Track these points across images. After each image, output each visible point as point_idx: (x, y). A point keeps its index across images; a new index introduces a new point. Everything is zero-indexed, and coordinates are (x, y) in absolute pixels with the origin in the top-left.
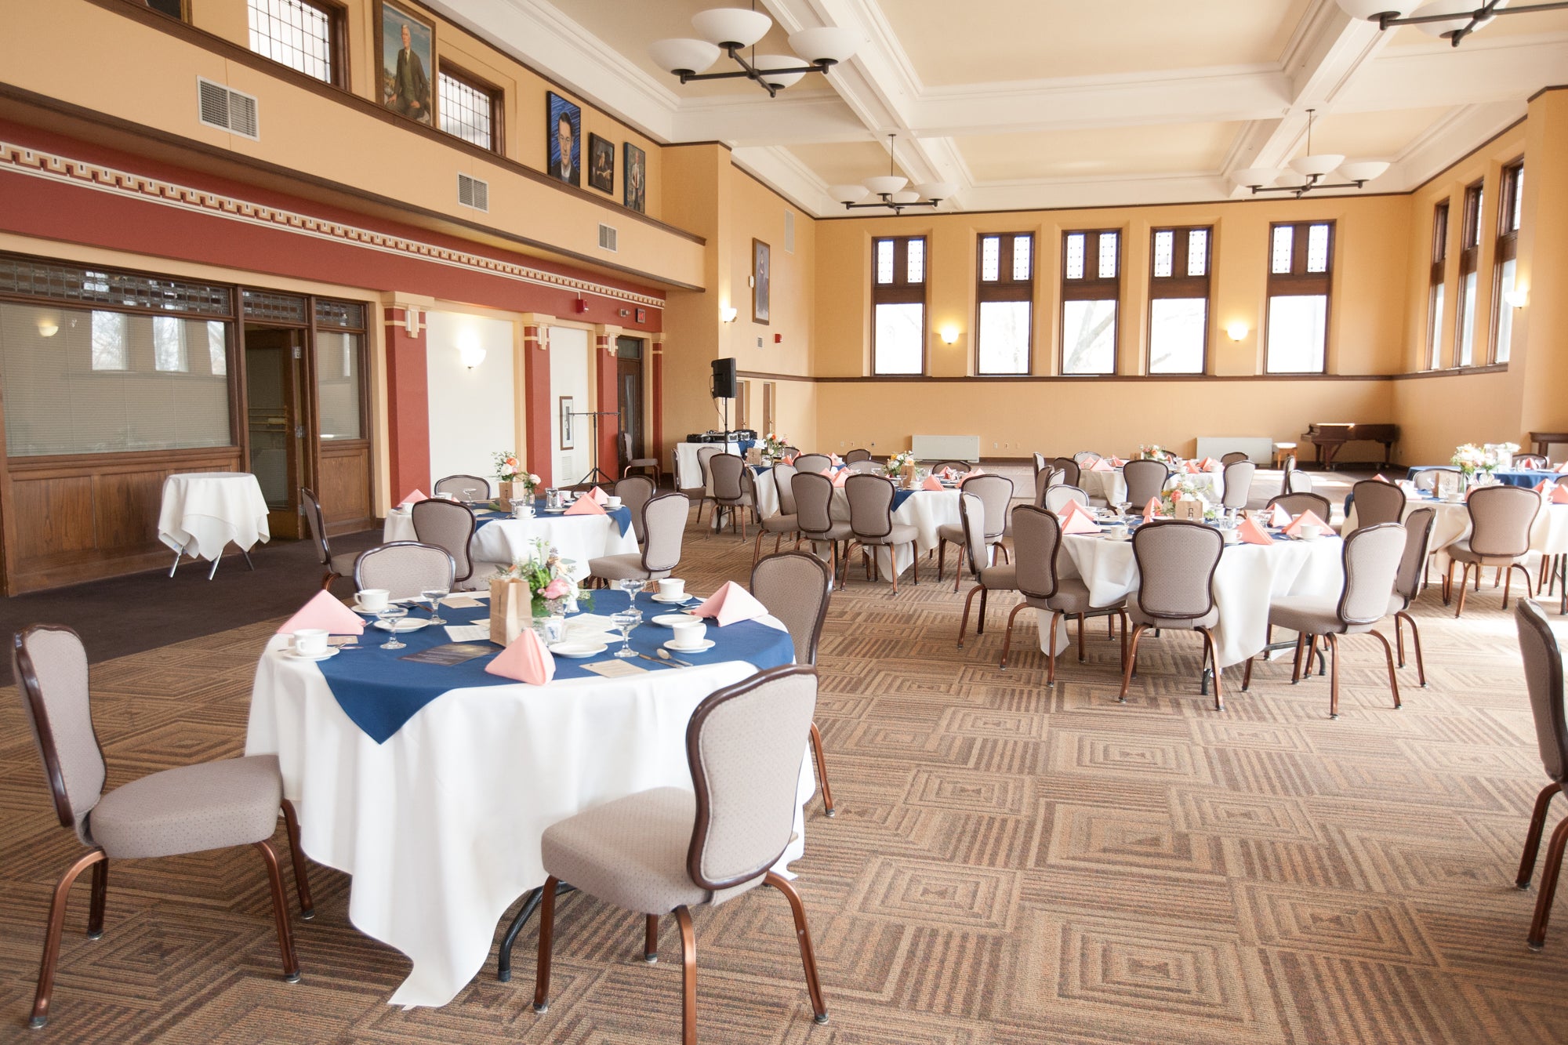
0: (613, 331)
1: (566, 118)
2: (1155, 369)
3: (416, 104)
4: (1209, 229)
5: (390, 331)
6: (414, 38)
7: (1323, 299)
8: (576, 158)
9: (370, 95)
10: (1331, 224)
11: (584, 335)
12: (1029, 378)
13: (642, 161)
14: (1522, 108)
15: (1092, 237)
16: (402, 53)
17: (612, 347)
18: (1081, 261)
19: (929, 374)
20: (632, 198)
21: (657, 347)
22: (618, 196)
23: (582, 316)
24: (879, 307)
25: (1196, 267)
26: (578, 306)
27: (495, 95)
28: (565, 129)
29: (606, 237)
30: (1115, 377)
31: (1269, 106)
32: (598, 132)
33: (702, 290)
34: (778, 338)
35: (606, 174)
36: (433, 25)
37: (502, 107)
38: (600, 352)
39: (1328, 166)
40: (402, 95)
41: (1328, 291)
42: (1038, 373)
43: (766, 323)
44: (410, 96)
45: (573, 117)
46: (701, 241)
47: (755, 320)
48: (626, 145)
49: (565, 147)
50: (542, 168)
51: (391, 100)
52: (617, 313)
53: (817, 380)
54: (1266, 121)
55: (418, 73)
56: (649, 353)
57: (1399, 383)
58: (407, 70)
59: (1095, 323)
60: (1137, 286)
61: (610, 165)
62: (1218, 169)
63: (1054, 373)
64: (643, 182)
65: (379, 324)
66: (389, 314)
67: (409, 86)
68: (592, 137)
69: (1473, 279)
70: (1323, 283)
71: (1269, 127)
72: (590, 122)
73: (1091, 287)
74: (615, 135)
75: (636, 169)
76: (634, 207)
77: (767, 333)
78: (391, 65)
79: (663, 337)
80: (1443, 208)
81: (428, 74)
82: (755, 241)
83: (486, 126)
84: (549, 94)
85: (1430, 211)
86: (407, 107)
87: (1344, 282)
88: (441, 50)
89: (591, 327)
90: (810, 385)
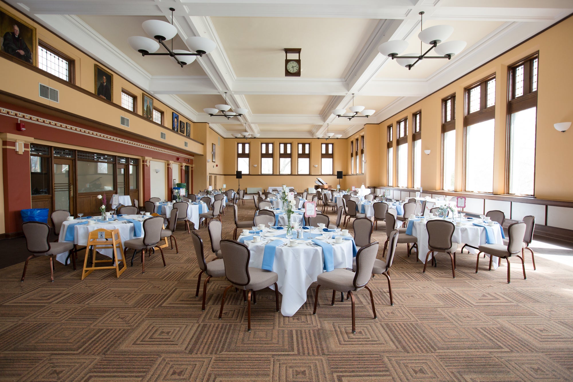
0: (184, 164)
1: (176, 118)
2: (299, 173)
3: (149, 116)
4: (309, 144)
5: (143, 165)
6: (149, 102)
7: (332, 159)
8: (178, 126)
9: (141, 114)
10: (333, 144)
11: (178, 165)
12: (273, 175)
13: (190, 127)
14: (363, 126)
15: (285, 145)
16: (147, 106)
17: (184, 168)
18: (283, 150)
19: (251, 174)
20: (188, 134)
21: (192, 168)
22: (185, 134)
23: (178, 161)
24: (239, 159)
25: (307, 152)
26: (178, 159)
27: (162, 113)
28: (176, 120)
29: (186, 144)
30: (291, 175)
31: (321, 123)
32: (182, 121)
33: (203, 155)
34: (217, 166)
35: (183, 129)
36: (153, 100)
37: (164, 116)
38: (181, 169)
39: (331, 135)
40: (147, 115)
41: (333, 158)
42: (275, 174)
43: (215, 162)
44: (148, 115)
45: (177, 117)
46: (203, 144)
47: (213, 162)
48: (187, 123)
49: (176, 124)
50: (171, 128)
51: (145, 116)
52: (185, 160)
53: (225, 175)
54: (319, 125)
55: (150, 110)
56: (190, 169)
57: (347, 177)
58: (148, 109)
59: (286, 163)
60: (295, 155)
61: (184, 127)
62: (311, 132)
63: (278, 174)
64: (190, 131)
65: (141, 163)
66: (143, 161)
67: (148, 113)
68: (180, 121)
69: (358, 157)
70: (331, 156)
71: (320, 126)
72: (181, 118)
73: (285, 155)
74: (184, 121)
75: (189, 128)
76: (188, 136)
77: (215, 164)
78: (145, 109)
79: (194, 165)
80: (352, 142)
81: (152, 110)
82: (212, 144)
83: (160, 119)
84: (173, 113)
85: (350, 143)
86: (148, 117)
87: (336, 155)
88: (154, 105)
89: (180, 164)
90: (223, 176)
